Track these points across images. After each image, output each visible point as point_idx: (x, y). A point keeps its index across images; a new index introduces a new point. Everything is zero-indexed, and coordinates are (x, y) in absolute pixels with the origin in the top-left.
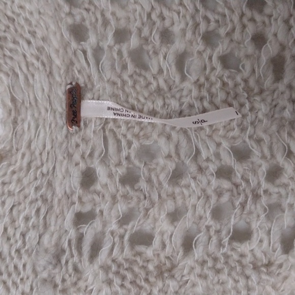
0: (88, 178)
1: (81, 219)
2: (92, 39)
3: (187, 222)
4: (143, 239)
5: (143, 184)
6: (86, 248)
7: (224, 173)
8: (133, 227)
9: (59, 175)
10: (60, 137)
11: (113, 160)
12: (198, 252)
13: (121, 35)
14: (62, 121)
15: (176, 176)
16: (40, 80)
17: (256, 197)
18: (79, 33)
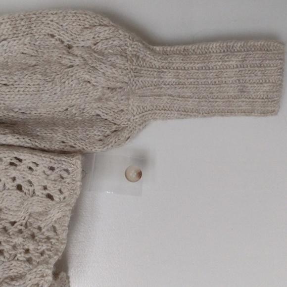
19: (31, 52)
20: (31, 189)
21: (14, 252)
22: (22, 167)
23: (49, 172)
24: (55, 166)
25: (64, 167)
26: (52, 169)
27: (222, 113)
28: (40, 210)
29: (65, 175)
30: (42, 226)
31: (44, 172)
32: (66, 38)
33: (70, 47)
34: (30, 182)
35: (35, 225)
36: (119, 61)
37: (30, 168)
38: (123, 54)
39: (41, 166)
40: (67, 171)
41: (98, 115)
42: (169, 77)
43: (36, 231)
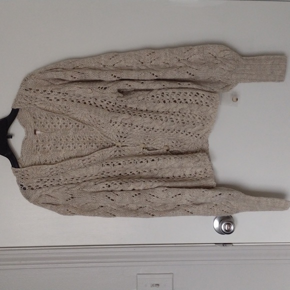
0: (37, 141)
1: (37, 146)
2: (37, 123)
3: (50, 146)
4: (45, 148)
5: (44, 142)
6: (38, 149)
7: (55, 140)
8: (43, 147)
10: (34, 136)
11: (40, 138)
12: (52, 149)
13: (41, 123)
14: (33, 134)
15: (49, 141)
16: (30, 128)
17: (59, 143)
18: (35, 123)
19: (202, 58)
20: (201, 103)
22: (199, 96)
23: (208, 98)
24: (210, 96)
25: (213, 96)
27: (264, 81)
28: (205, 110)
29: (213, 99)
31: (206, 98)
32: (215, 54)
33: (216, 57)
34: (201, 101)
36: (232, 62)
37: (202, 97)
38: (233, 60)
39: (205, 96)
42: (248, 68)
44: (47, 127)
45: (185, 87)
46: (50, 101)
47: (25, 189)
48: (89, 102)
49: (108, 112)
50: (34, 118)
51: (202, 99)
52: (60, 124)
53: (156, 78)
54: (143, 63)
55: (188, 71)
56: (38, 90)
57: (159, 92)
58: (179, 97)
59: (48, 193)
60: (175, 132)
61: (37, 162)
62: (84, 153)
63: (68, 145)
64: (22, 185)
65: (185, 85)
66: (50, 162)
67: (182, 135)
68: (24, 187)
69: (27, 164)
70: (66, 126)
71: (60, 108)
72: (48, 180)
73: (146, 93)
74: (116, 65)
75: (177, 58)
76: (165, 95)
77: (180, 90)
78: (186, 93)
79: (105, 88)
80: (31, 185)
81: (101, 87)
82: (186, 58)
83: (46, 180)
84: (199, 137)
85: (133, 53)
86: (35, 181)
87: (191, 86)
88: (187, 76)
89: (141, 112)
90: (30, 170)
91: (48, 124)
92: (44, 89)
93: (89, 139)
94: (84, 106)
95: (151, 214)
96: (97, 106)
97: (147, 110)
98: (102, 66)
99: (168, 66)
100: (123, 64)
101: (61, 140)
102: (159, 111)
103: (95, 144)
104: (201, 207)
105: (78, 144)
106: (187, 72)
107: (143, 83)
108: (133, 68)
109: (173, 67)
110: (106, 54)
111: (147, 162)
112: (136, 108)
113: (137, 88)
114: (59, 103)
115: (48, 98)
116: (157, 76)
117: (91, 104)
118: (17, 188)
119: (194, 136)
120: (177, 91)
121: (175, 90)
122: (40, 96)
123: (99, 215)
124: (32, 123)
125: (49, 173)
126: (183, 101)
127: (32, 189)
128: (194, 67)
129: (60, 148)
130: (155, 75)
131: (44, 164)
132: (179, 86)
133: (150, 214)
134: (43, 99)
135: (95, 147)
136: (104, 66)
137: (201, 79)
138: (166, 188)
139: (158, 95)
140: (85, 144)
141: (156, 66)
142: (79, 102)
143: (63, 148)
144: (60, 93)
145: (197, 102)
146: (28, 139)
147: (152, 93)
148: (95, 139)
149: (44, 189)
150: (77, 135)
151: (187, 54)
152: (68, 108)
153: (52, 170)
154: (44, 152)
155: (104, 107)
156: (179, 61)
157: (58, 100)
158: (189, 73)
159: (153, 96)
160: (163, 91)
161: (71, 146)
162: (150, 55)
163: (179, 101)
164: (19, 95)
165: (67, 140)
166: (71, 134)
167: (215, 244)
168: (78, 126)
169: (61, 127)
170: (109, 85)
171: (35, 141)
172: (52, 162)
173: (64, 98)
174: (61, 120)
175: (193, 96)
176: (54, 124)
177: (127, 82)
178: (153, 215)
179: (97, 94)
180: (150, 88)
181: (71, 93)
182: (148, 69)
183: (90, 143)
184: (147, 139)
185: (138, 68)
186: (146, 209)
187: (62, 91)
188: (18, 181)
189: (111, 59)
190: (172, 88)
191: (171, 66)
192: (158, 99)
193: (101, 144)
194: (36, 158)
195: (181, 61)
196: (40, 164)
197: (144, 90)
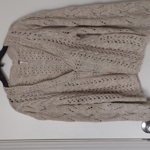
0: (21, 69)
1: (20, 72)
2: (20, 56)
3: (29, 72)
4: (26, 73)
5: (26, 69)
6: (21, 74)
7: (32, 68)
8: (25, 72)
9: (18, 68)
10: (18, 65)
11: (23, 67)
12: (31, 74)
13: (23, 56)
14: (18, 64)
15: (28, 68)
16: (16, 60)
17: (35, 70)
18: (19, 56)
19: (138, 11)
20: (135, 44)
21: (133, 57)
22: (133, 38)
23: (140, 40)
24: (141, 38)
25: (144, 38)
26: (141, 39)
28: (137, 49)
29: (143, 40)
30: (138, 52)
31: (139, 40)
32: (147, 7)
33: (147, 10)
35: (136, 52)
37: (135, 39)
39: (138, 38)
40: (144, 39)
41: (148, 27)
43: (136, 53)
44: (27, 59)
45: (124, 32)
46: (29, 40)
47: (12, 102)
48: (56, 40)
49: (69, 48)
50: (18, 52)
51: (135, 41)
52: (36, 57)
53: (104, 25)
54: (94, 14)
55: (127, 19)
56: (21, 33)
57: (106, 36)
58: (119, 39)
59: (28, 105)
60: (116, 63)
61: (21, 83)
62: (53, 76)
63: (42, 71)
64: (10, 99)
65: (125, 31)
66: (30, 83)
67: (121, 66)
68: (12, 100)
69: (14, 84)
70: (40, 58)
71: (36, 45)
72: (28, 95)
73: (96, 36)
74: (76, 15)
75: (119, 10)
76: (109, 38)
77: (120, 35)
78: (125, 37)
79: (68, 33)
80: (16, 99)
81: (65, 31)
82: (126, 10)
83: (27, 96)
84: (134, 68)
85: (88, 6)
86: (20, 96)
87: (128, 32)
88: (126, 24)
89: (91, 48)
90: (16, 88)
91: (28, 57)
92: (25, 32)
93: (56, 67)
94: (53, 43)
95: (100, 120)
96: (61, 43)
97: (96, 47)
98: (65, 16)
99: (112, 16)
100: (81, 14)
101: (37, 68)
102: (104, 48)
103: (60, 70)
104: (134, 116)
105: (49, 71)
106: (127, 21)
107: (94, 29)
108: (87, 17)
109: (116, 17)
110: (69, 7)
111: (96, 83)
112: (89, 45)
113: (90, 33)
114: (35, 41)
115: (27, 38)
116: (105, 23)
117: (57, 42)
118: (7, 101)
119: (130, 67)
120: (118, 35)
121: (116, 34)
122: (22, 37)
123: (63, 120)
124: (17, 56)
125: (29, 91)
126: (122, 42)
127: (18, 102)
128: (132, 17)
129: (36, 73)
130: (104, 22)
131: (26, 85)
132: (120, 32)
133: (98, 120)
134: (24, 39)
135: (60, 73)
136: (67, 16)
137: (135, 25)
138: (110, 103)
139: (104, 38)
140: (53, 71)
141: (104, 16)
142: (49, 40)
143: (38, 73)
144: (36, 35)
145: (131, 42)
146: (14, 67)
147: (100, 37)
148: (60, 67)
149: (25, 102)
150: (48, 65)
151: (127, 7)
152: (41, 45)
153: (31, 89)
154: (26, 76)
155: (66, 44)
156: (121, 12)
157: (35, 39)
158: (128, 21)
159: (101, 39)
160: (108, 35)
161: (44, 72)
162: (100, 8)
163: (119, 41)
164: (8, 36)
165: (41, 68)
166: (44, 64)
167: (142, 139)
168: (48, 59)
169: (37, 59)
170: (71, 31)
171: (19, 69)
172: (31, 83)
173: (39, 38)
174: (36, 54)
175: (129, 38)
176: (32, 57)
177: (83, 29)
178: (101, 121)
179: (62, 37)
180: (99, 33)
181: (44, 36)
182: (98, 18)
183: (57, 70)
184: (96, 67)
185: (91, 17)
186: (96, 117)
187: (37, 33)
188: (8, 96)
189: (72, 11)
190: (115, 33)
191: (115, 16)
192: (104, 41)
193: (64, 70)
194: (20, 81)
195: (122, 12)
196: (22, 85)
197: (95, 34)
